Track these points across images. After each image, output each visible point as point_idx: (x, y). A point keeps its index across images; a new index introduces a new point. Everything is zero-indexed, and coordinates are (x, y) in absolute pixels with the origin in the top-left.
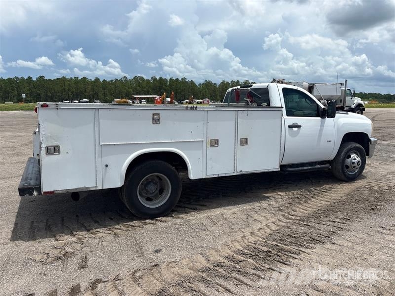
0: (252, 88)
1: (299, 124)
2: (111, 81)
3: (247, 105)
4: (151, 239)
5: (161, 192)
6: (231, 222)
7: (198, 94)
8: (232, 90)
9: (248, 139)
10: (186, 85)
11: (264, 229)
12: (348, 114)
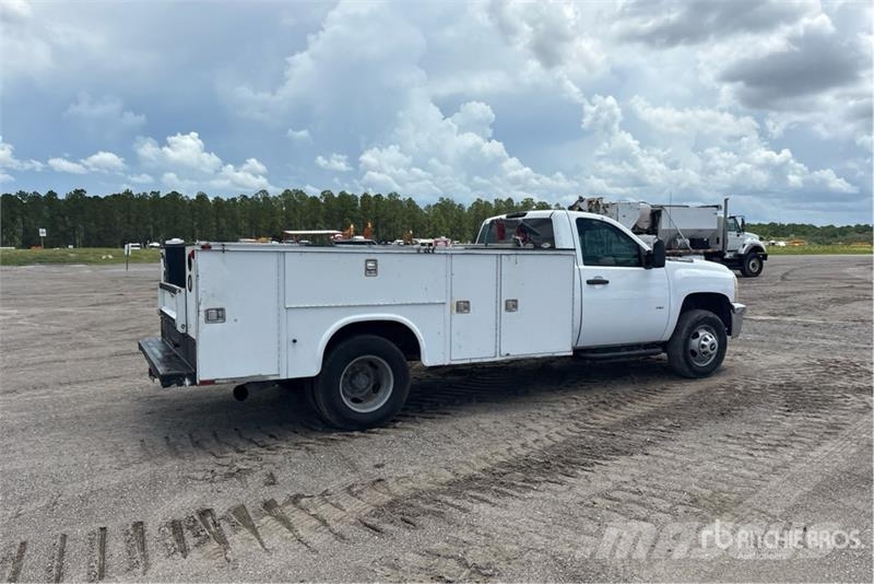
0: (526, 217)
1: (605, 278)
2: (234, 199)
3: (517, 247)
4: (365, 453)
5: (377, 388)
6: (491, 433)
7: (423, 227)
8: (492, 222)
9: (519, 303)
10: (399, 207)
11: (542, 441)
12: (692, 261)
